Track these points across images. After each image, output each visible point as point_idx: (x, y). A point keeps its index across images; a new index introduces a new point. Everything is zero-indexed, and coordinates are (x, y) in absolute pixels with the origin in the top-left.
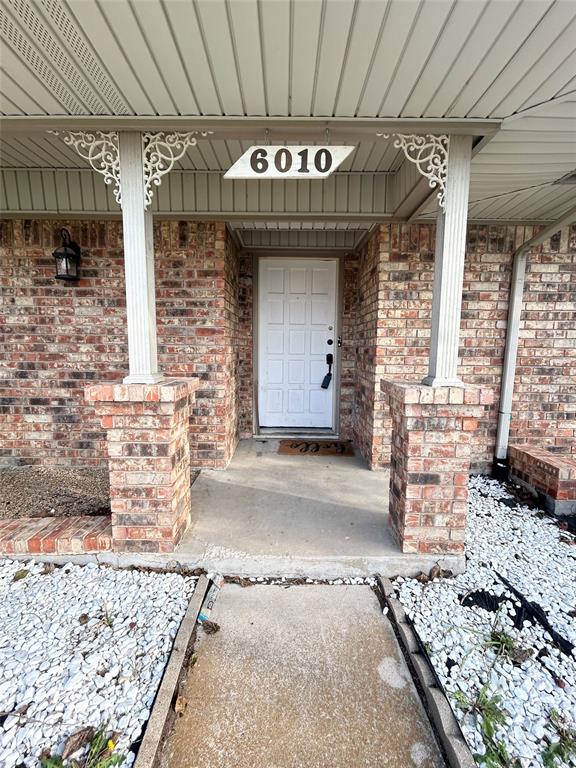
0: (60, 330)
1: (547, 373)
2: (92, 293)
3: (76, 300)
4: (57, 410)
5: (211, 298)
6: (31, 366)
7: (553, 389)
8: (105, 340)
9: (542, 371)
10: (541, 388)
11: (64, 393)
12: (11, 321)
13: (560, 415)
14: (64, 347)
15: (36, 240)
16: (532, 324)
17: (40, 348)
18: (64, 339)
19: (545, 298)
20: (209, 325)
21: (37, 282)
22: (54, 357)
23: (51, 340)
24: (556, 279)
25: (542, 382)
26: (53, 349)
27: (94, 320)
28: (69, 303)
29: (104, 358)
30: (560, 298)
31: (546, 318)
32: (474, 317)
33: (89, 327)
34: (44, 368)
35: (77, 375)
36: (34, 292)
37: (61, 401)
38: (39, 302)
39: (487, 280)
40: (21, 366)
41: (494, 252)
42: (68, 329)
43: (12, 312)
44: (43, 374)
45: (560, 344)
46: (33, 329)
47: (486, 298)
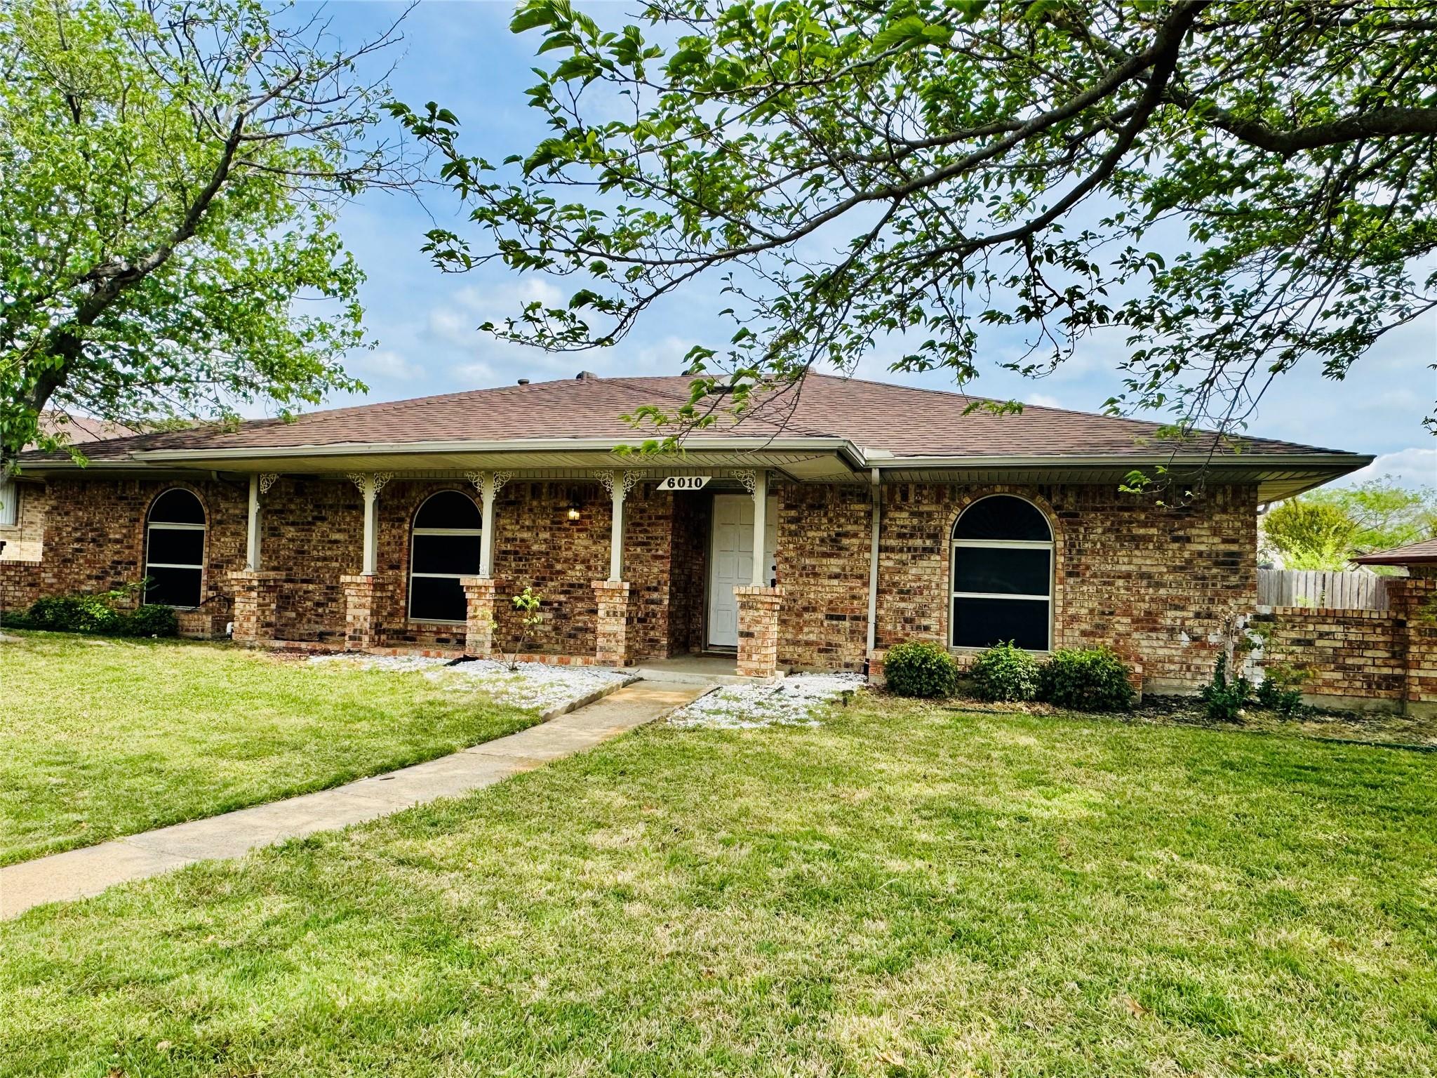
0: (564, 554)
1: (905, 594)
2: (586, 530)
3: (576, 534)
4: (557, 610)
5: (663, 534)
6: (544, 578)
7: (911, 606)
8: (592, 562)
9: (901, 592)
10: (902, 605)
11: (562, 598)
12: (535, 548)
13: (918, 628)
14: (565, 566)
15: (556, 497)
16: (892, 555)
17: (552, 566)
18: (566, 560)
19: (901, 536)
20: (660, 553)
21: (553, 522)
22: (559, 572)
23: (558, 561)
24: (907, 522)
25: (903, 600)
26: (558, 567)
27: (586, 548)
28: (571, 536)
29: (590, 574)
30: (912, 536)
31: (901, 550)
32: (847, 549)
33: (583, 553)
34: (552, 580)
35: (572, 585)
36: (551, 529)
37: (560, 603)
38: (553, 536)
39: (856, 523)
40: (537, 578)
41: (859, 502)
42: (570, 554)
43: (536, 542)
44: (551, 584)
45: (913, 571)
46: (547, 554)
47: (855, 535)
